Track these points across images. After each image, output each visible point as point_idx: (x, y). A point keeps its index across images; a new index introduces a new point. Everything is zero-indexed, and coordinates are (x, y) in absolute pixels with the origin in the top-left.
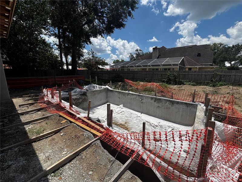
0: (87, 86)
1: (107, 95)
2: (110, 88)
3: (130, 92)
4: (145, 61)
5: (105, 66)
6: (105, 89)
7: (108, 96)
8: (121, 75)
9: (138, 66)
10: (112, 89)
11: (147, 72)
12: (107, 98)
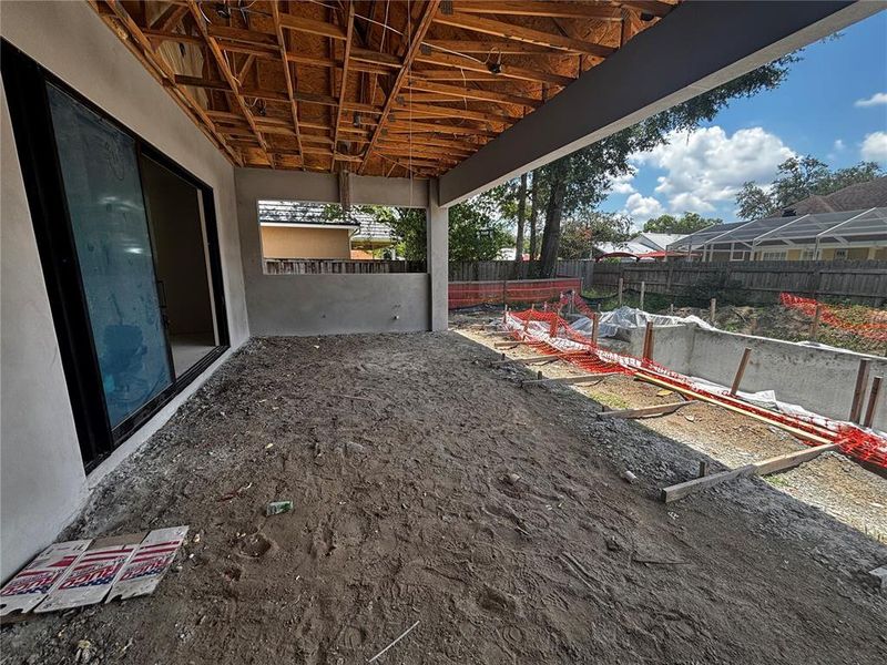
0: (610, 314)
1: (691, 349)
2: (705, 325)
3: (823, 347)
4: (873, 215)
5: (629, 244)
6: (688, 325)
7: (695, 351)
8: (736, 277)
9: (824, 240)
10: (714, 329)
11: (869, 264)
12: (689, 359)
